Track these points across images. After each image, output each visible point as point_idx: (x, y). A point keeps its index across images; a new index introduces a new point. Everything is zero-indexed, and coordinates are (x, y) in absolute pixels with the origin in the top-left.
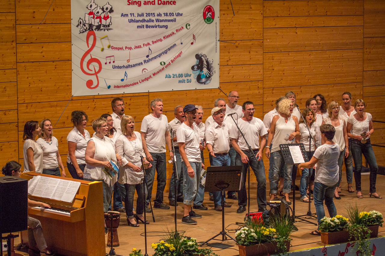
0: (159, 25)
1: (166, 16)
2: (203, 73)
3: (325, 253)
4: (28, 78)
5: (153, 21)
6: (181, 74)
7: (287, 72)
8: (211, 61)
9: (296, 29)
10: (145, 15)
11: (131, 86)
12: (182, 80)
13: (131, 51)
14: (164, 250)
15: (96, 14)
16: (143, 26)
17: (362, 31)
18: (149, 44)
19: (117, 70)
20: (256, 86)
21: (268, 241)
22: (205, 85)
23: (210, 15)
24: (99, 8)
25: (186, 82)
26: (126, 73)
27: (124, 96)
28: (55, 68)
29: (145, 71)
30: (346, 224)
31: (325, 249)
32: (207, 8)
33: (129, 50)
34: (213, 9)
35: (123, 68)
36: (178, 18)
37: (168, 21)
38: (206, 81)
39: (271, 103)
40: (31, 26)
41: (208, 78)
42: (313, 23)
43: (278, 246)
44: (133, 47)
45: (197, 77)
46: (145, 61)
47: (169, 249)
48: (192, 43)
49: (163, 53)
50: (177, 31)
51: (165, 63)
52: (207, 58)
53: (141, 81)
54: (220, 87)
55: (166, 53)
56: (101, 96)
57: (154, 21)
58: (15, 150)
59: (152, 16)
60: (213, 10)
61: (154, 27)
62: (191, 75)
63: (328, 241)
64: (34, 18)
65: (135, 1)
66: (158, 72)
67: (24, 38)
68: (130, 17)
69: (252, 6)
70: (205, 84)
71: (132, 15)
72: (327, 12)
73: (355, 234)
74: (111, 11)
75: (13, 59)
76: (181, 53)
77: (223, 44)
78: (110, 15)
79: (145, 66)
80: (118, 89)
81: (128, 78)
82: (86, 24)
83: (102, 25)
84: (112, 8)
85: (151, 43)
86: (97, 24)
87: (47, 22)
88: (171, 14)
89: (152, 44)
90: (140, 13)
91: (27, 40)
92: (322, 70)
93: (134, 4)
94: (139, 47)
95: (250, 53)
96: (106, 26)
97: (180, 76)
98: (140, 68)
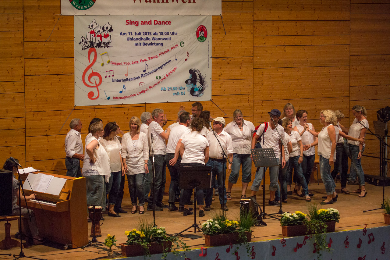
0: (155, 43)
1: (161, 35)
2: (196, 87)
4: (34, 89)
5: (149, 39)
6: (175, 87)
7: (276, 86)
8: (204, 75)
9: (285, 47)
10: (142, 34)
11: (129, 98)
12: (177, 93)
13: (129, 66)
14: (136, 236)
15: (97, 33)
16: (140, 44)
17: (348, 49)
18: (146, 60)
19: (116, 83)
20: (247, 98)
21: (230, 232)
22: (198, 97)
23: (203, 34)
24: (99, 27)
25: (180, 94)
26: (124, 85)
27: (122, 106)
28: (60, 81)
29: (142, 85)
30: (304, 219)
32: (200, 27)
33: (127, 65)
34: (206, 28)
35: (121, 81)
36: (173, 37)
37: (164, 40)
38: (199, 94)
39: (261, 115)
40: (37, 43)
41: (201, 91)
42: (301, 41)
43: (239, 236)
44: (131, 63)
45: (191, 90)
46: (142, 76)
47: (139, 236)
48: (186, 60)
49: (159, 68)
50: (172, 48)
51: (160, 77)
52: (200, 73)
53: (138, 94)
54: (212, 100)
55: (162, 68)
56: (101, 106)
57: (150, 39)
58: (23, 153)
59: (148, 35)
60: (205, 29)
61: (150, 45)
62: (185, 88)
63: (287, 234)
64: (40, 36)
65: (133, 21)
66: (154, 85)
67: (31, 54)
68: (128, 36)
69: (242, 26)
70: (198, 96)
71: (130, 34)
72: (314, 32)
73: (312, 228)
74: (111, 30)
75: (21, 72)
76: (175, 69)
77: (215, 60)
78: (110, 33)
79: (142, 79)
80: (117, 100)
81: (126, 90)
82: (87, 42)
83: (102, 43)
84: (111, 27)
85: (147, 59)
86: (97, 42)
87: (53, 40)
88: (167, 33)
89: (148, 60)
90: (138, 32)
91: (34, 56)
92: (310, 85)
93: (132, 24)
94: (137, 62)
95: (240, 69)
96: (106, 43)
97: (174, 89)
98: (137, 82)
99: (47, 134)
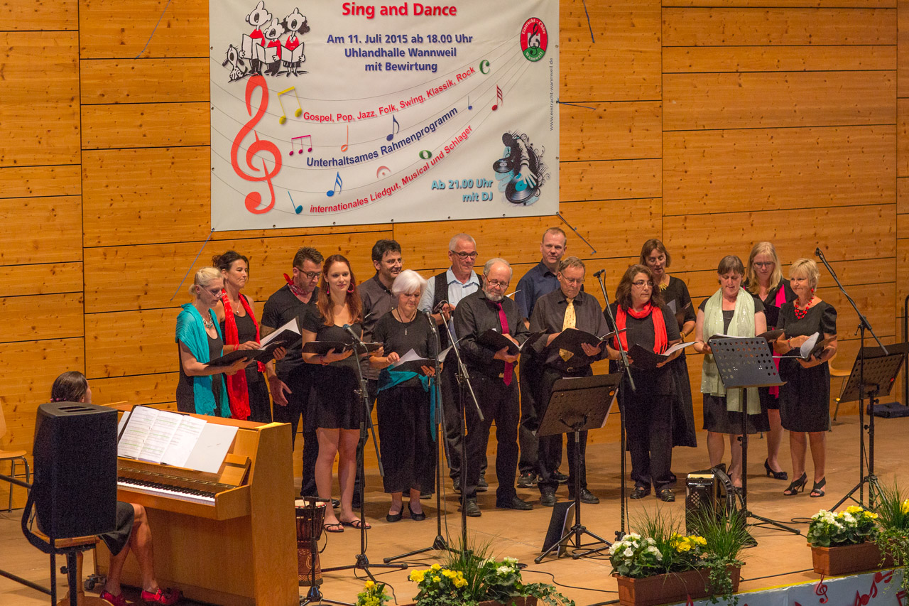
0: (416, 65)
1: (432, 43)
2: (520, 179)
3: (823, 597)
4: (107, 186)
5: (402, 54)
6: (468, 180)
7: (719, 178)
8: (540, 149)
9: (739, 76)
10: (384, 39)
11: (351, 209)
12: (471, 194)
13: (352, 125)
14: (442, 585)
15: (268, 36)
16: (380, 65)
17: (893, 82)
18: (393, 108)
19: (317, 170)
20: (646, 209)
21: (687, 566)
22: (525, 207)
23: (537, 40)
24: (275, 21)
25: (480, 198)
26: (338, 176)
27: (334, 230)
28: (173, 163)
29: (383, 174)
30: (873, 528)
31: (825, 586)
32: (529, 23)
33: (347, 123)
34: (544, 26)
35: (331, 163)
36: (461, 48)
37: (439, 55)
38: (528, 198)
39: (681, 251)
40: (114, 62)
41: (533, 189)
42: (779, 61)
43: (711, 578)
44: (356, 115)
45: (508, 186)
46: (384, 150)
47: (451, 583)
48: (495, 108)
49: (427, 130)
50: (459, 77)
51: (430, 155)
52: (530, 142)
53: (374, 197)
54: (561, 213)
55: (434, 130)
56: (279, 232)
57: (404, 53)
58: (77, 358)
59: (400, 41)
60: (543, 29)
61: (404, 69)
62: (492, 183)
63: (830, 568)
64: (122, 43)
65: (359, 6)
66: (415, 175)
67: (99, 92)
68: (348, 45)
69: (635, 21)
70: (525, 204)
71: (354, 39)
72: (810, 36)
73: (894, 550)
74: (305, 29)
75: (73, 140)
76: (468, 131)
77: (568, 109)
78: (301, 38)
79: (384, 160)
80: (321, 213)
81: (343, 188)
82: (244, 60)
83: (282, 63)
84: (306, 21)
85: (398, 106)
86: (270, 60)
87: (154, 54)
88: (446, 38)
89: (400, 109)
90: (373, 35)
91: (105, 97)
92: (801, 174)
93: (358, 14)
94: (370, 115)
95: (630, 131)
96: (293, 64)
97: (466, 184)
98: (370, 167)
99: (140, 307)
